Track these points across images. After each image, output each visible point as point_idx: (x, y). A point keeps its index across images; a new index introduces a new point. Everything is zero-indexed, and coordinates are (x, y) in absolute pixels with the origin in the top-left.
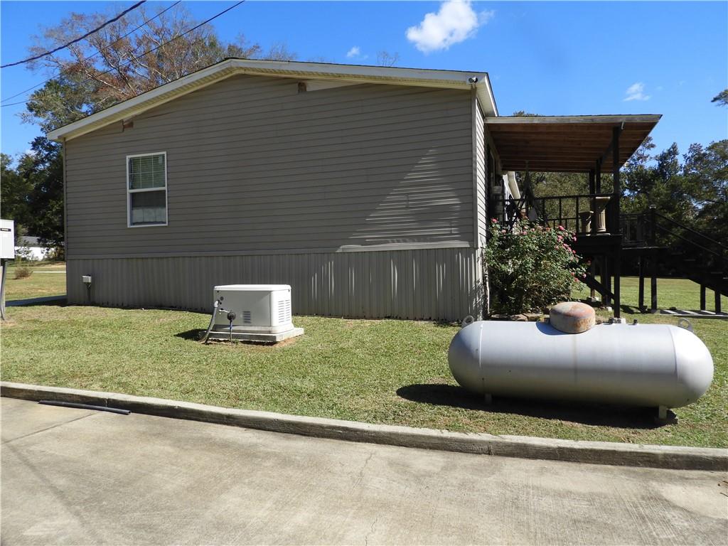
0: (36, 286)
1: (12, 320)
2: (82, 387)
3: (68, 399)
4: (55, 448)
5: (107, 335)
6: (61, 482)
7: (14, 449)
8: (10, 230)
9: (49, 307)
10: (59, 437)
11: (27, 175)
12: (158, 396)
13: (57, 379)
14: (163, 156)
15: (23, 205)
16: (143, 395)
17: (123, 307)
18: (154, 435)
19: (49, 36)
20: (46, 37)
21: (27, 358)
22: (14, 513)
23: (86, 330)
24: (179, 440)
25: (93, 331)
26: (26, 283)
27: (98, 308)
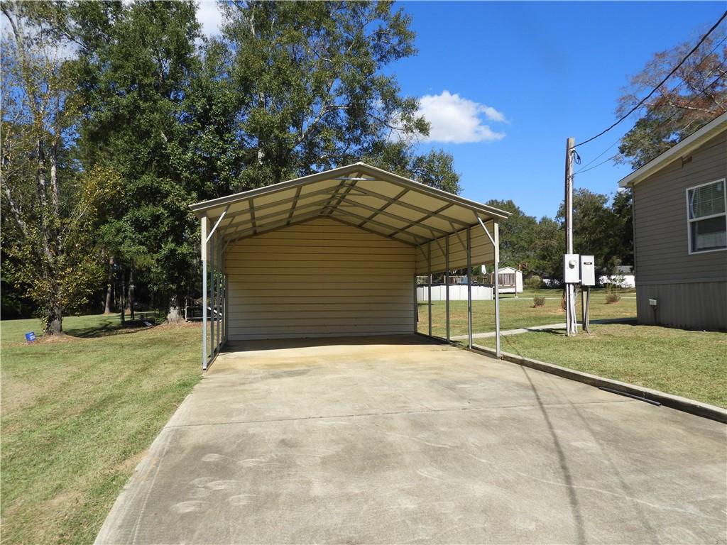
0: (621, 310)
1: (594, 333)
2: (629, 382)
3: (618, 388)
4: (600, 413)
5: (664, 350)
6: (598, 429)
7: (575, 408)
8: (591, 263)
9: (622, 325)
10: (604, 408)
11: (619, 211)
12: (687, 397)
13: (613, 375)
14: (722, 183)
15: (617, 238)
16: (674, 394)
17: (686, 328)
18: (673, 421)
19: (634, 83)
20: (633, 84)
21: (598, 360)
22: (568, 434)
23: (647, 345)
24: (692, 429)
25: (653, 346)
26: (613, 307)
27: (663, 328)
